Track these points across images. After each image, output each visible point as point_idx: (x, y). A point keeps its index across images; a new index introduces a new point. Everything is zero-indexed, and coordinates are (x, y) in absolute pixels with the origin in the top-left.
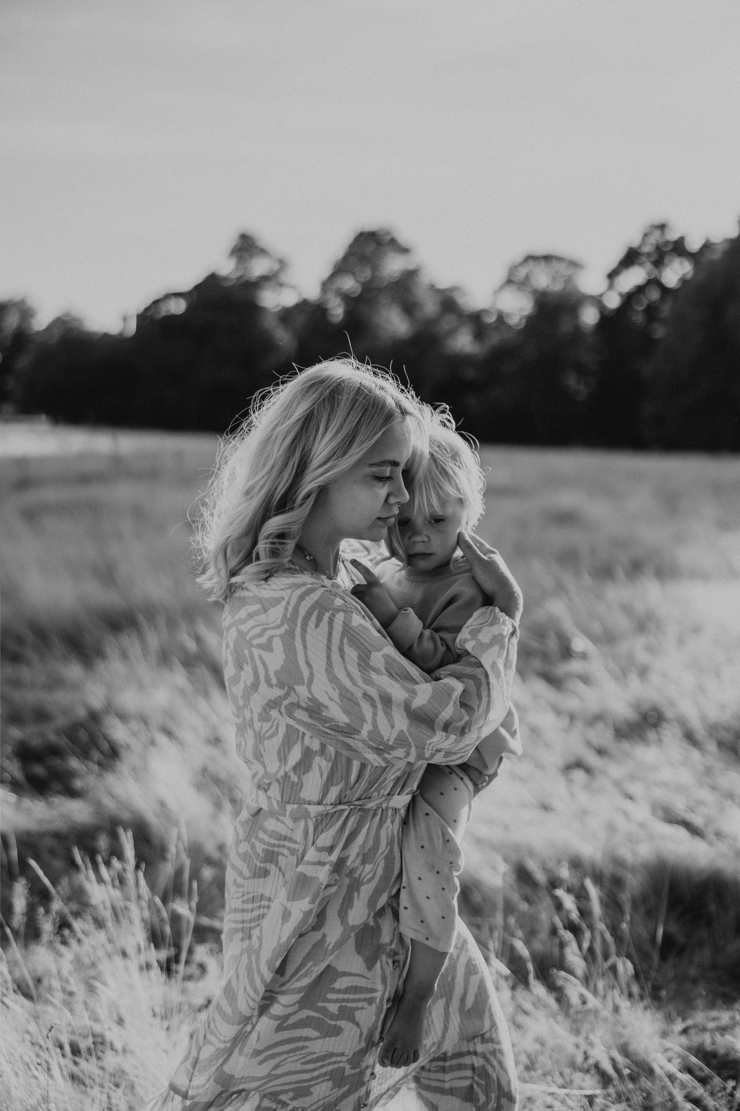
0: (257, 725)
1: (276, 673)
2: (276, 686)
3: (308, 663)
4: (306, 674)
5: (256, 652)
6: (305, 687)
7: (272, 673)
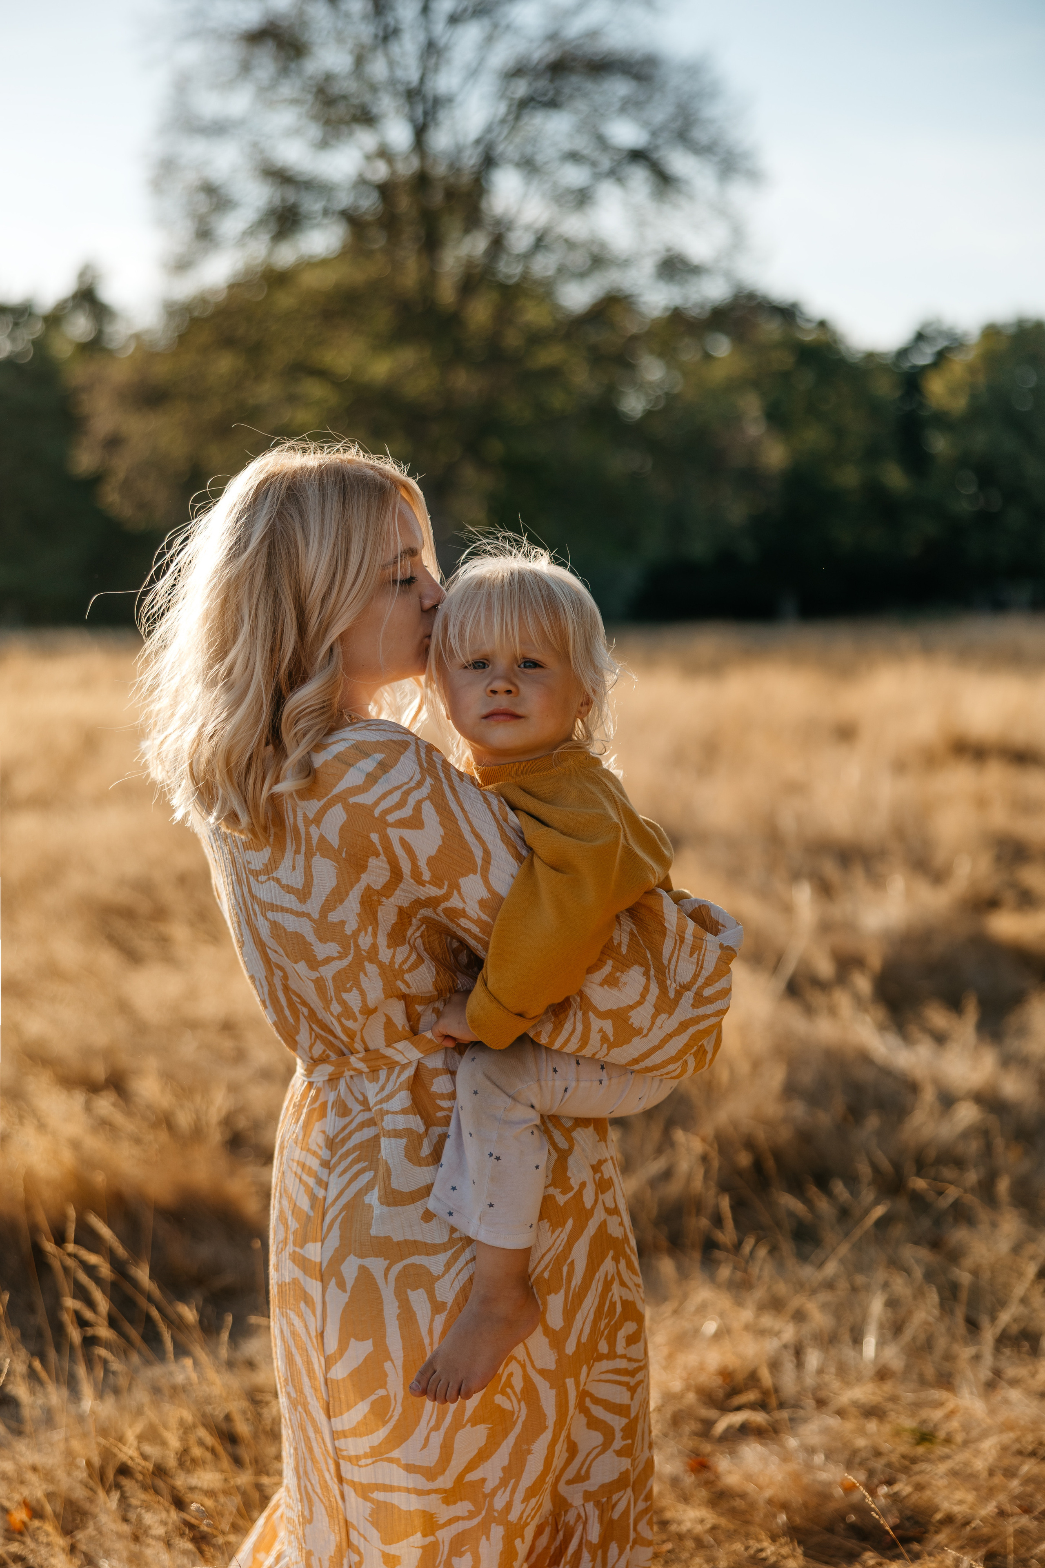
0: (385, 954)
1: (431, 861)
2: (429, 883)
3: (477, 836)
4: (478, 853)
5: (394, 834)
6: (479, 874)
7: (422, 864)
